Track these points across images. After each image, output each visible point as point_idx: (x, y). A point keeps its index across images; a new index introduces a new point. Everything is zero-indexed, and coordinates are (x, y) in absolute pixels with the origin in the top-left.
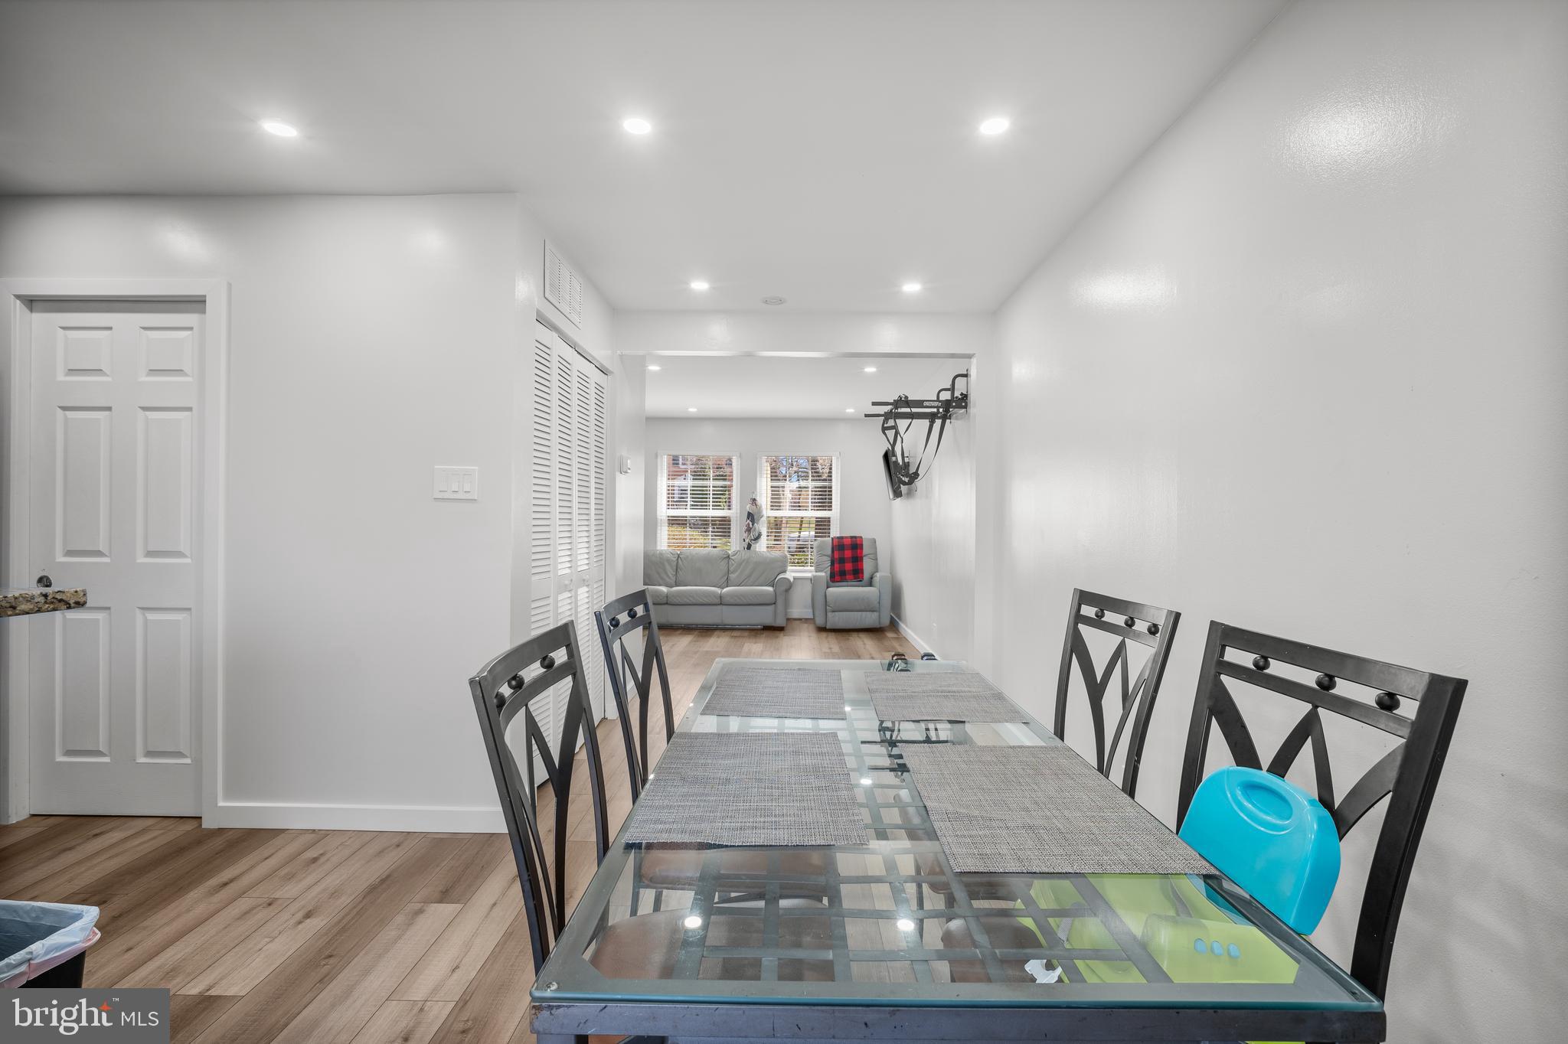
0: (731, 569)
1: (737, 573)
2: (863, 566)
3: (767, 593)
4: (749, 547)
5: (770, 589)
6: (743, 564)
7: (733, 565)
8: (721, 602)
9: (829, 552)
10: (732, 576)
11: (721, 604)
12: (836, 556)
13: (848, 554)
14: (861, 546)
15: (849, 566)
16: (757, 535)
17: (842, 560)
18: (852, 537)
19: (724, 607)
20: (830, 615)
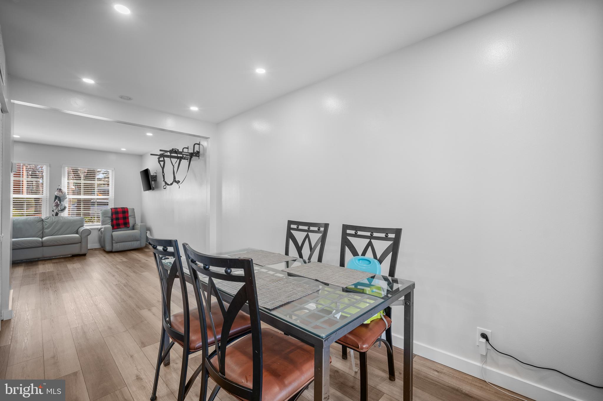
0: (46, 227)
1: (49, 229)
2: (129, 221)
3: (75, 238)
4: (57, 214)
5: (77, 235)
6: (55, 224)
7: (46, 224)
8: (43, 245)
9: (110, 215)
10: (46, 231)
11: (42, 246)
12: (114, 216)
13: (121, 215)
14: (128, 211)
15: (121, 221)
16: (63, 208)
17: (117, 219)
18: (122, 208)
19: (44, 248)
20: (114, 245)
